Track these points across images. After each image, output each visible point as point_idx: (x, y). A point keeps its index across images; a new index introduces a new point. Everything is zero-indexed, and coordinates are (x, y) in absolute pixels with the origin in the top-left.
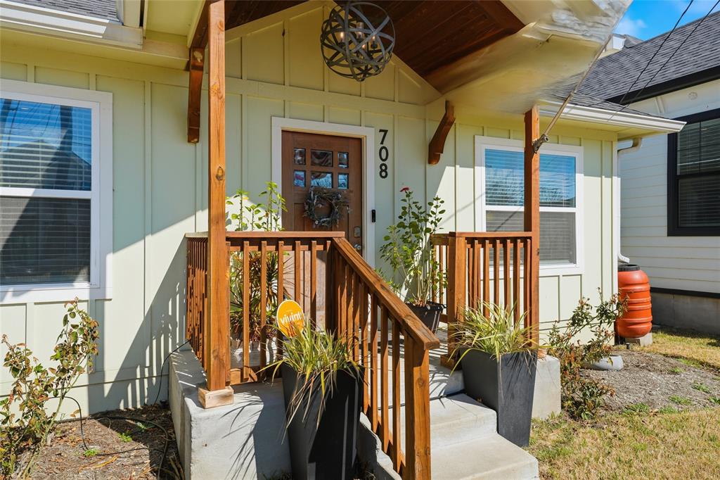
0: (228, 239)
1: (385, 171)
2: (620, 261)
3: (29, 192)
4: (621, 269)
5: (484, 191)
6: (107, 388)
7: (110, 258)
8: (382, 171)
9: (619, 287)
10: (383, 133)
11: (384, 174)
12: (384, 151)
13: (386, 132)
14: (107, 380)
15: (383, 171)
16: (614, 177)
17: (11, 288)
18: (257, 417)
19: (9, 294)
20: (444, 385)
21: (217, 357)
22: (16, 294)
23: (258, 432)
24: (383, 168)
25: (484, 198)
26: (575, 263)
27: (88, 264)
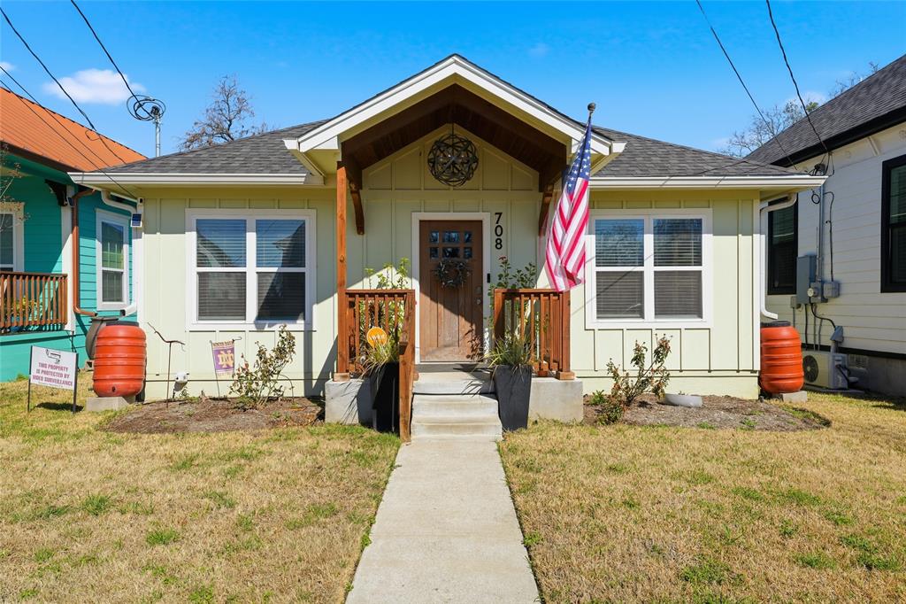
0: (347, 294)
1: (500, 243)
2: (762, 316)
3: (275, 270)
4: (763, 325)
5: (594, 254)
6: (314, 382)
7: (315, 307)
8: (497, 244)
9: (761, 342)
10: (498, 216)
11: (499, 246)
12: (499, 229)
13: (500, 214)
14: (314, 378)
15: (499, 244)
16: (754, 235)
17: (268, 322)
18: (358, 389)
19: (267, 326)
20: (480, 387)
21: (341, 356)
22: (269, 326)
23: (360, 396)
24: (499, 241)
25: (594, 261)
26: (702, 317)
27: (303, 310)
